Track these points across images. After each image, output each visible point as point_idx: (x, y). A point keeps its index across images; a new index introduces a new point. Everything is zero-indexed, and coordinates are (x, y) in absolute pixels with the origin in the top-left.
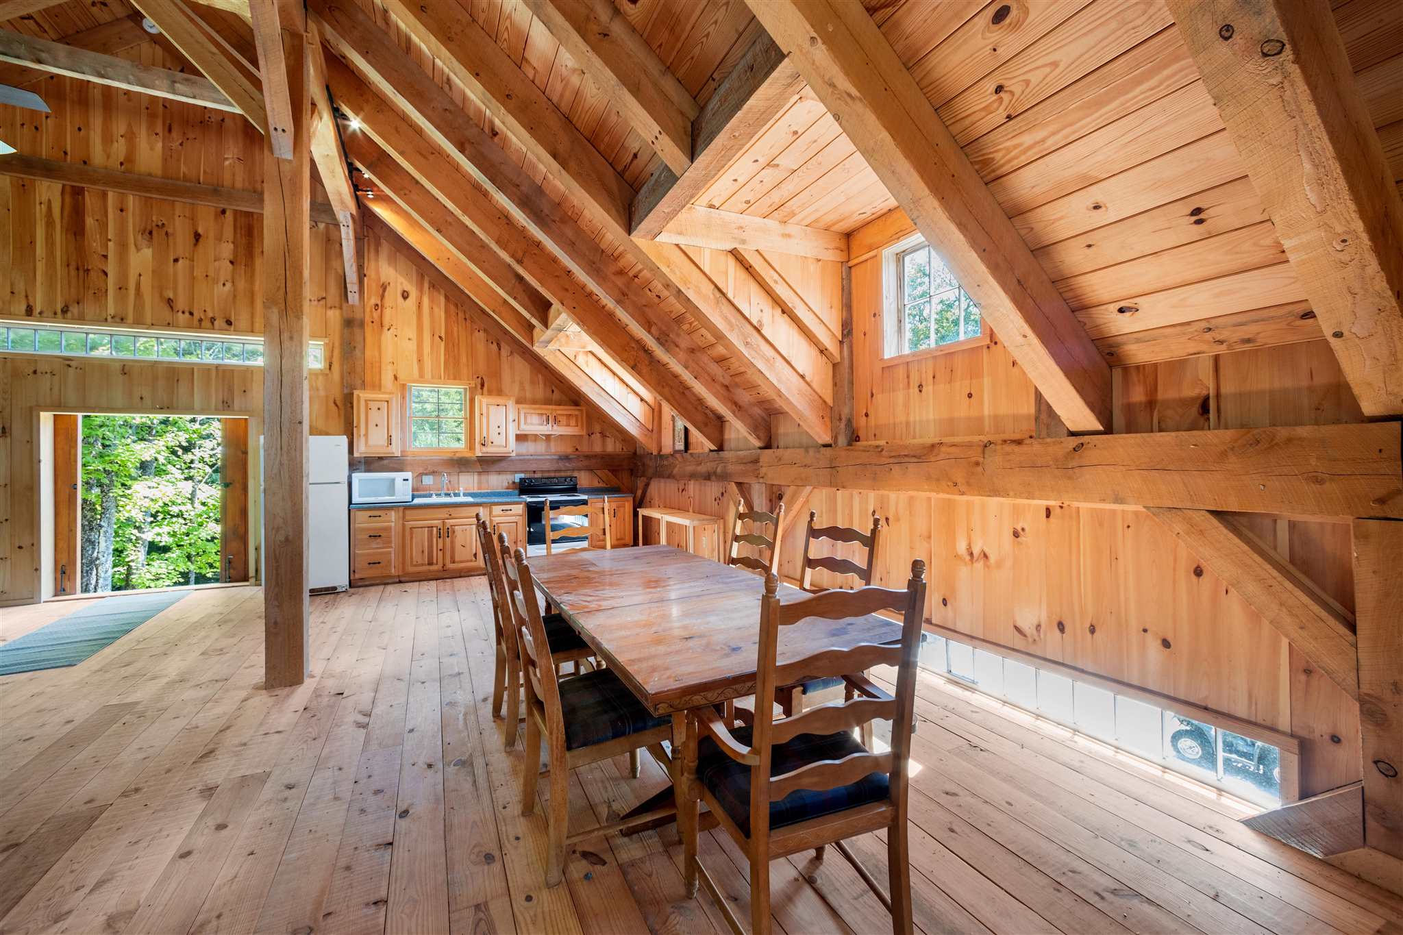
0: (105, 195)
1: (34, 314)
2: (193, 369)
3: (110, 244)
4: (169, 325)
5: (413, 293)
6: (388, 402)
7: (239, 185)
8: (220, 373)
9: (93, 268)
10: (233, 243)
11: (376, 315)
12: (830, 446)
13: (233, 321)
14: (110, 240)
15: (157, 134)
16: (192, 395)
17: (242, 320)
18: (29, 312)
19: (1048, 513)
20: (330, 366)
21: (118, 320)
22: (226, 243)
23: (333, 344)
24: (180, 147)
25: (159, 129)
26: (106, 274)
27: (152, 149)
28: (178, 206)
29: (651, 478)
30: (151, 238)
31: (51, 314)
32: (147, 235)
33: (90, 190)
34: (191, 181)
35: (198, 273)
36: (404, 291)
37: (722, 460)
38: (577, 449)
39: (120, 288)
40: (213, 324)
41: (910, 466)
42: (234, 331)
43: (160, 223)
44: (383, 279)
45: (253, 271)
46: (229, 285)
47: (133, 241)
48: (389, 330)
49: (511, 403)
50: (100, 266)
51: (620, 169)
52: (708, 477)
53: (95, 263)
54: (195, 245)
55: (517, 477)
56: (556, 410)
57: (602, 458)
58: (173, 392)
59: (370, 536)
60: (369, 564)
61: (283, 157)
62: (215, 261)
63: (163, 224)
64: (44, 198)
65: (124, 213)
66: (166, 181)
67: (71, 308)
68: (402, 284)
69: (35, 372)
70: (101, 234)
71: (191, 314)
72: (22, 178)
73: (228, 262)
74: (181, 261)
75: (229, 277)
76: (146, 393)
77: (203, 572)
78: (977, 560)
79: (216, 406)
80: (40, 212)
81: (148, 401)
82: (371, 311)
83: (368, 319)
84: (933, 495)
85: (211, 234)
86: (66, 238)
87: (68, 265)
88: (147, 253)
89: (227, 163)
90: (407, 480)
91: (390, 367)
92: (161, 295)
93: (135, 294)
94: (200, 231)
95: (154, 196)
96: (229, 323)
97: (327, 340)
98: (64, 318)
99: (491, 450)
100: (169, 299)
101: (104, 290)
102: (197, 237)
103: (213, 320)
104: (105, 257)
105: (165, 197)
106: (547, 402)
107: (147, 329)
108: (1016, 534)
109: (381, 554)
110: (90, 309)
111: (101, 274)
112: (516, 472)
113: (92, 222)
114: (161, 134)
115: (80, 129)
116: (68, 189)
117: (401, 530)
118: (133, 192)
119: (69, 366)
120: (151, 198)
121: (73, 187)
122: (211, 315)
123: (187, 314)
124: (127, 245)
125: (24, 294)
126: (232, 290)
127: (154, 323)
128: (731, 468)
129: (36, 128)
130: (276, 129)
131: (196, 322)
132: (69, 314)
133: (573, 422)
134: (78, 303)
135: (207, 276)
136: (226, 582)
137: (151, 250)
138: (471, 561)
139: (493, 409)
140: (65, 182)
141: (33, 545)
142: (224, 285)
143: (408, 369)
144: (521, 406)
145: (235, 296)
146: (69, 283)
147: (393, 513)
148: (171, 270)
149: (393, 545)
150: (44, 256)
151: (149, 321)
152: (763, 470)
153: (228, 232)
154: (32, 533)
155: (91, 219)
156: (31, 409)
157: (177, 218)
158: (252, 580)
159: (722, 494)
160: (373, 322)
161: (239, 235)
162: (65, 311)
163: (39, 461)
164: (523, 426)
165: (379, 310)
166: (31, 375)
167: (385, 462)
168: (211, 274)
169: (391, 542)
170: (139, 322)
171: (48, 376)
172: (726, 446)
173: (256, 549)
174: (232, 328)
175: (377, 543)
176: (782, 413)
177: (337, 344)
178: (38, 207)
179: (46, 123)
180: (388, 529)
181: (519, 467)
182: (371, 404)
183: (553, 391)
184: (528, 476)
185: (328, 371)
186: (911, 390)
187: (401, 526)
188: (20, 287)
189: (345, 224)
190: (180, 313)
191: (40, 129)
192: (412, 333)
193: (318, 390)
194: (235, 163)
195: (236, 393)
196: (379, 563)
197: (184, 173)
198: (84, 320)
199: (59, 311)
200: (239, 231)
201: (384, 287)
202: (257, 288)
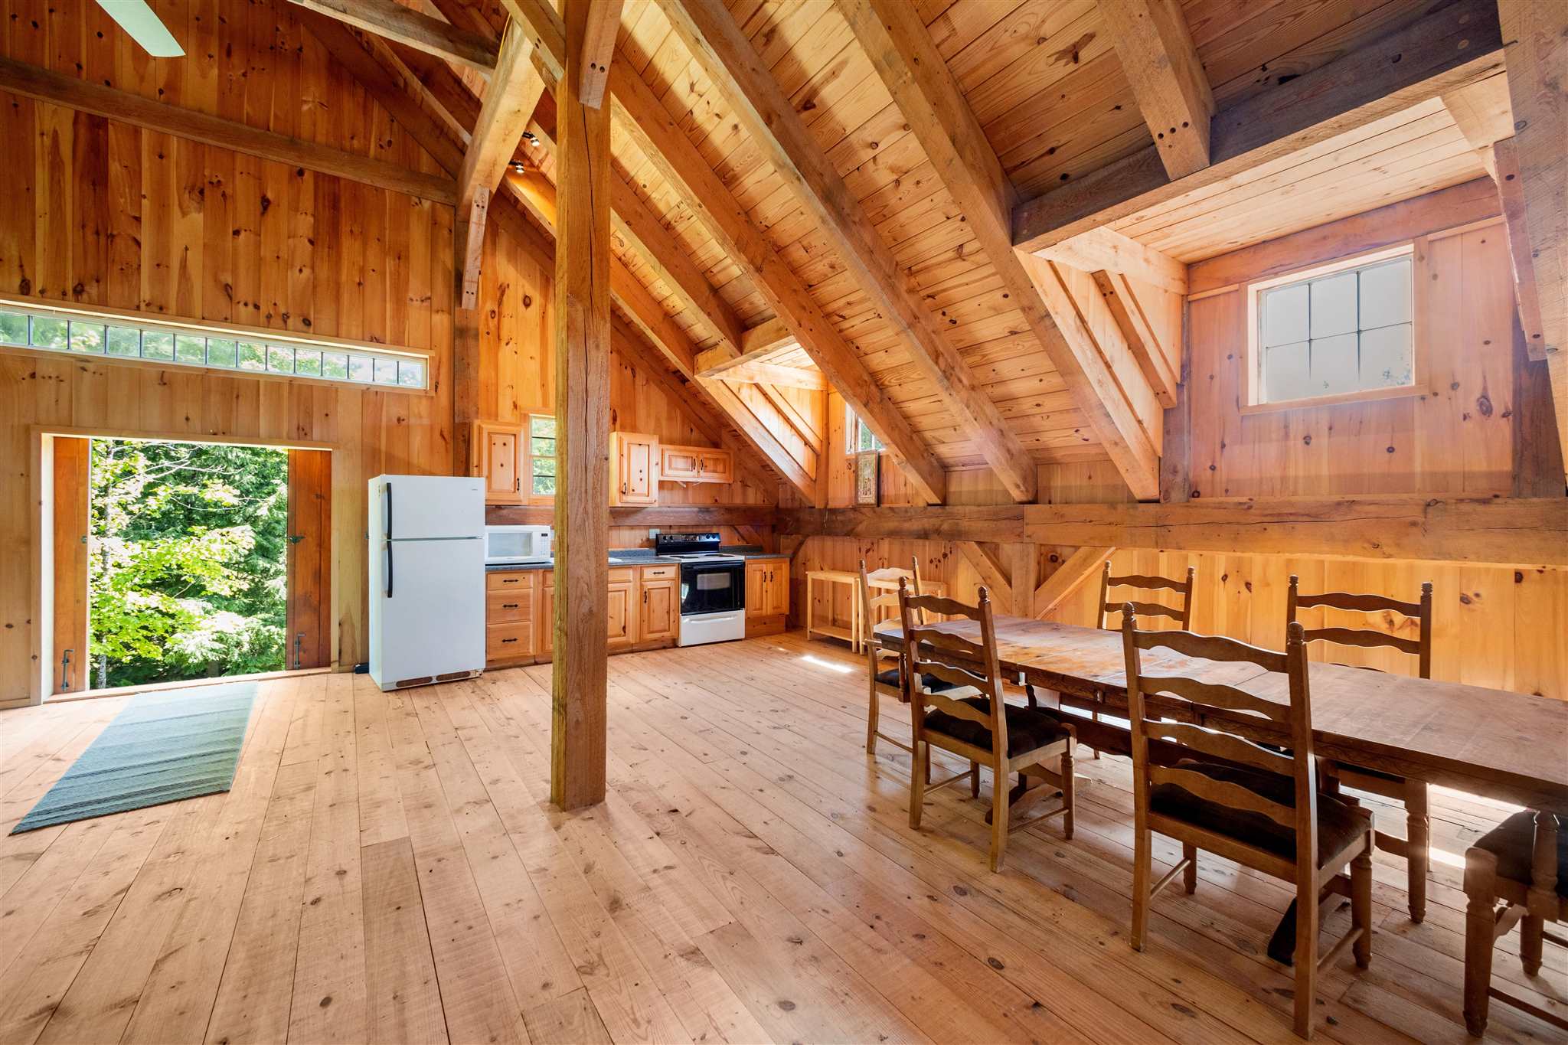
0: (136, 132)
1: (32, 292)
2: (258, 381)
3: (145, 202)
4: (226, 320)
5: (537, 299)
6: (515, 435)
7: (321, 138)
8: (295, 390)
9: (119, 234)
10: (313, 216)
11: (493, 323)
12: (1157, 501)
13: (312, 320)
14: (145, 197)
15: (210, 56)
16: (258, 416)
17: (325, 321)
18: (25, 289)
19: (1519, 577)
20: (436, 387)
21: (156, 309)
22: (304, 215)
23: (440, 359)
24: (243, 78)
25: (214, 50)
26: (138, 244)
27: (204, 76)
28: (239, 160)
29: (808, 536)
30: (203, 200)
31: (58, 294)
32: (196, 195)
33: (116, 123)
34: (257, 127)
35: (267, 252)
36: (526, 297)
37: (951, 515)
38: (716, 501)
39: (158, 265)
40: (285, 322)
41: (1298, 526)
42: (314, 333)
43: (215, 180)
44: (501, 279)
45: (339, 255)
46: (307, 272)
47: (176, 202)
48: (507, 344)
49: (654, 442)
50: (130, 232)
51: (1009, 165)
52: (924, 535)
53: (122, 226)
54: (263, 214)
55: (653, 533)
56: (702, 453)
57: (745, 511)
58: (231, 411)
59: (505, 606)
60: (504, 641)
61: (590, 105)
62: (289, 237)
63: (219, 181)
64: (48, 127)
65: (164, 161)
66: (223, 121)
67: (87, 288)
68: (523, 286)
69: (33, 375)
70: (131, 187)
71: (257, 307)
72: (14, 96)
73: (306, 241)
74: (243, 234)
75: (308, 261)
76: (194, 413)
77: (118, 655)
78: (1401, 627)
79: (288, 434)
80: (41, 145)
81: (196, 424)
82: (487, 320)
83: (482, 329)
84: (1328, 558)
85: (284, 203)
86: (80, 187)
87: (83, 227)
88: (197, 218)
89: (305, 108)
90: (546, 535)
91: (508, 391)
92: (216, 280)
93: (180, 274)
94: (270, 195)
95: (210, 142)
96: (307, 322)
97: (433, 353)
98: (77, 301)
99: (631, 500)
100: (227, 285)
101: (135, 266)
102: (266, 203)
103: (285, 317)
104: (138, 219)
105: (224, 145)
106: (685, 442)
107: (198, 324)
108: (1465, 600)
109: (518, 628)
110: (115, 289)
111: (131, 243)
112: (650, 527)
113: (119, 168)
114: (216, 58)
115: (100, 35)
116: (83, 118)
117: (540, 597)
118: (179, 133)
119: (84, 369)
120: (203, 144)
121: (90, 116)
122: (283, 310)
123: (251, 307)
124: (169, 205)
125: (16, 263)
126: (312, 277)
127: (206, 315)
128: (965, 525)
129: (35, 24)
130: (593, 66)
131: (263, 319)
132: (85, 296)
133: (720, 468)
134: (98, 281)
135: (278, 257)
136: (293, 669)
137: (202, 214)
138: (620, 636)
139: (634, 449)
140: (80, 108)
141: (29, 622)
142: (301, 271)
143: (530, 396)
144: (665, 447)
145: (315, 287)
146: (85, 252)
147: (532, 576)
148: (229, 245)
149: (531, 617)
150: (48, 211)
151: (198, 313)
152: (1028, 530)
153: (307, 201)
154: (28, 606)
155: (117, 164)
156: (27, 429)
157: (237, 173)
158: (335, 666)
159: (945, 556)
160: (488, 333)
161: (320, 206)
162: (79, 291)
163: (40, 503)
164: (667, 471)
165: (496, 319)
166: (28, 379)
167: (504, 512)
168: (284, 254)
169: (529, 614)
170: (184, 313)
171: (53, 381)
172: (951, 500)
173: (340, 624)
174: (311, 329)
175: (514, 615)
176: (1059, 464)
177: (445, 360)
178: (38, 140)
179: (50, 19)
180: (526, 597)
181: (656, 521)
182: (496, 439)
183: (692, 430)
184: (663, 531)
185: (433, 394)
186: (1291, 443)
187: (540, 591)
188: (13, 251)
189: (481, 205)
190: (241, 305)
191: (40, 26)
192: (533, 349)
193: (421, 417)
194: (316, 108)
195: (316, 416)
196: (515, 640)
197: (247, 114)
198: (107, 306)
199: (70, 292)
200: (320, 201)
201: (502, 290)
202: (344, 278)
